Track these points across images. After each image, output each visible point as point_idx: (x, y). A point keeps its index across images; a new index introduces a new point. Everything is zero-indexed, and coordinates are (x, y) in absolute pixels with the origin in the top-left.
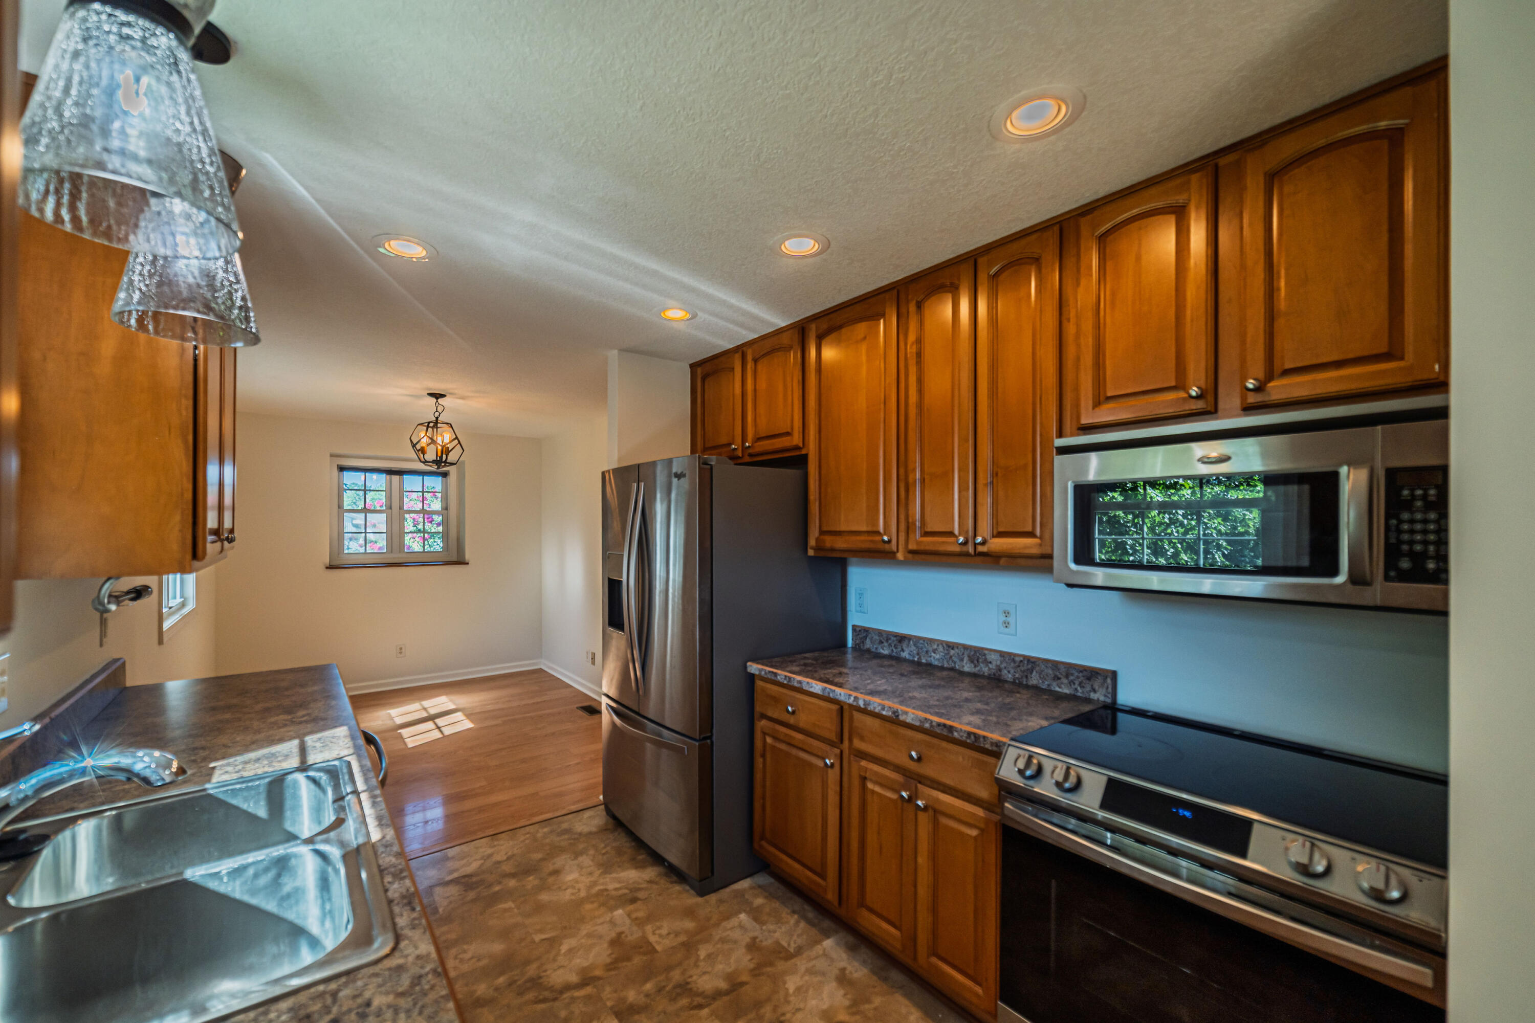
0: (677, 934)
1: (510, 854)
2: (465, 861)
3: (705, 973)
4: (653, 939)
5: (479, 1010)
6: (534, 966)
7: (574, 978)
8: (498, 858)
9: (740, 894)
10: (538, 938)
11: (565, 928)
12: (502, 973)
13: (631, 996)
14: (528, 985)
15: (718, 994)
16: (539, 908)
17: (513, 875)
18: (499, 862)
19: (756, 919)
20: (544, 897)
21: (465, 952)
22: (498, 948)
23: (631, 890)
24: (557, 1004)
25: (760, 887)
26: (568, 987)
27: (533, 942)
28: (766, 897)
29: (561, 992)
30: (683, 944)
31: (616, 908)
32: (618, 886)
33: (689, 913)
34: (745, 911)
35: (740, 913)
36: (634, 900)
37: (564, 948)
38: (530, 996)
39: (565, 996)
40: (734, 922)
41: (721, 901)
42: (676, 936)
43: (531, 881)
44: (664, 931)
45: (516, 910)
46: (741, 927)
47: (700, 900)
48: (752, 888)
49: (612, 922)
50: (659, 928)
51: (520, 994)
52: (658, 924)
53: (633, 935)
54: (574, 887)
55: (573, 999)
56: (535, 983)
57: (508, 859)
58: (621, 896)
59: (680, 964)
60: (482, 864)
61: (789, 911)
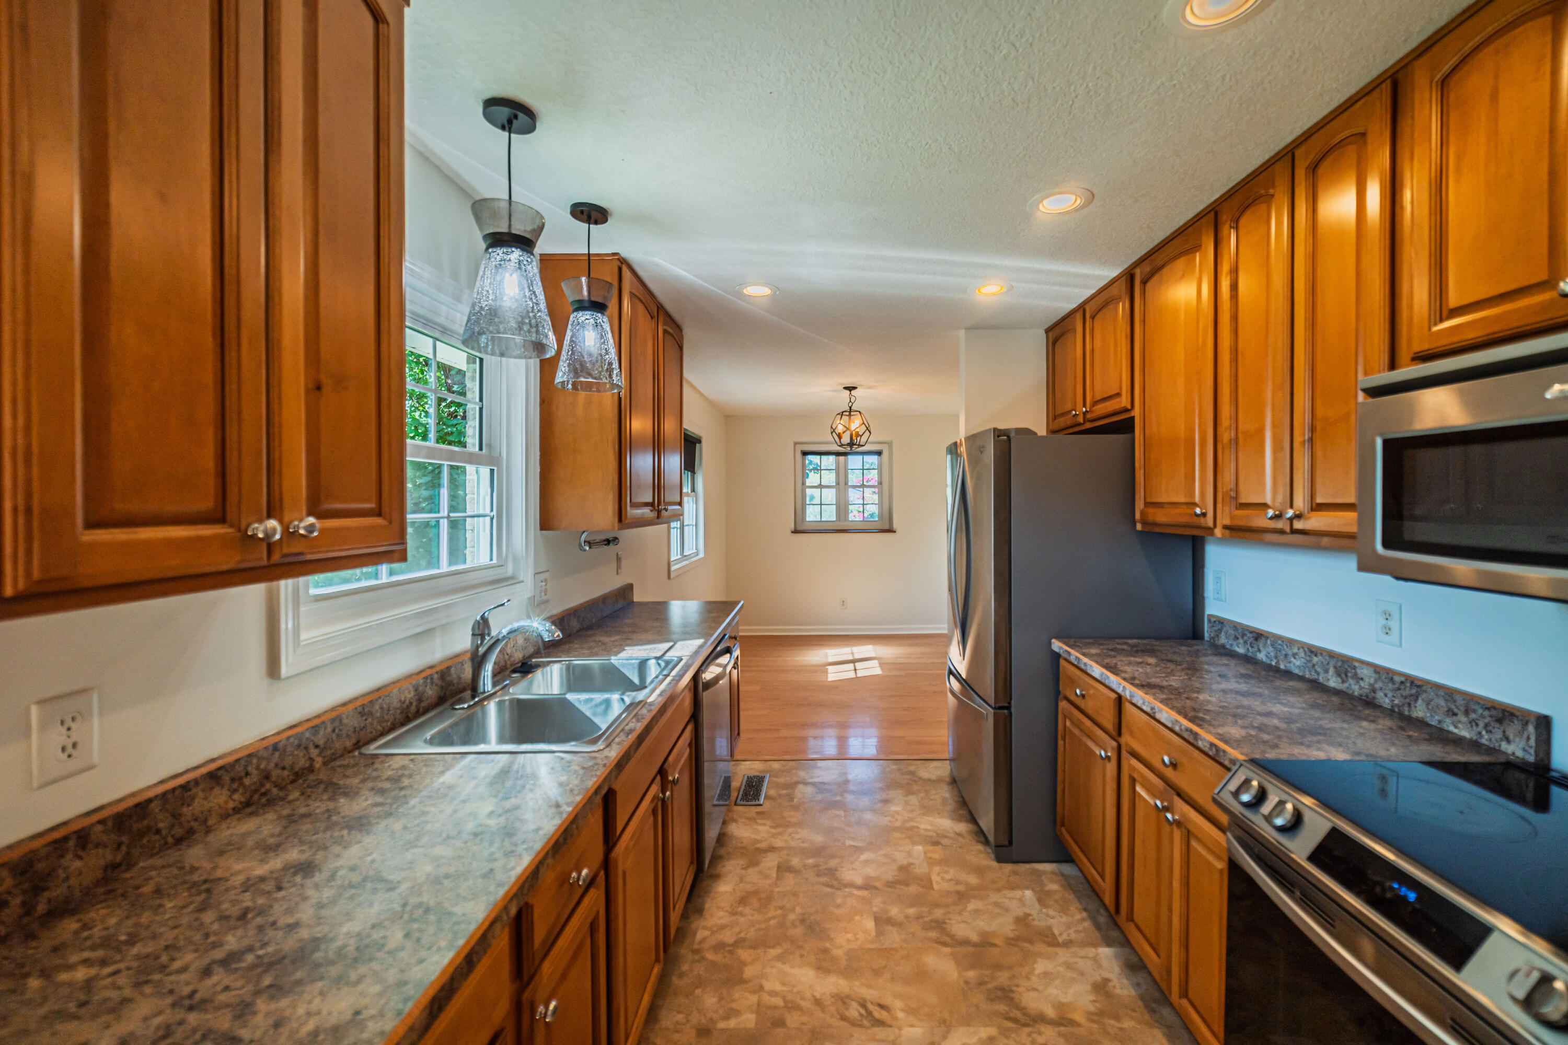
0: (958, 883)
1: (859, 777)
2: (826, 772)
3: (964, 922)
4: (935, 878)
5: (788, 874)
6: (837, 861)
7: (859, 881)
8: (850, 777)
9: (1039, 874)
10: (849, 843)
11: (871, 843)
12: (813, 856)
13: (894, 911)
14: (827, 872)
15: (966, 942)
16: (860, 823)
17: (855, 793)
18: (848, 781)
19: (1040, 901)
21: (798, 833)
22: (819, 839)
23: (938, 835)
24: (838, 892)
25: (1063, 875)
26: (852, 885)
27: (844, 844)
28: (1063, 886)
29: (846, 886)
30: (958, 892)
31: (917, 843)
32: (930, 828)
33: (979, 871)
34: (1033, 890)
35: (1027, 888)
36: (936, 843)
37: (863, 857)
38: (824, 879)
39: (847, 890)
40: (1017, 893)
41: (1015, 873)
42: (957, 884)
44: (948, 877)
45: (843, 819)
46: (1021, 900)
47: (995, 864)
48: (1053, 873)
49: (909, 854)
50: (946, 872)
51: (818, 875)
52: (946, 869)
53: (921, 868)
54: (893, 817)
55: (851, 895)
56: (831, 872)
58: (927, 836)
59: (947, 906)
60: (836, 778)
61: (1080, 907)
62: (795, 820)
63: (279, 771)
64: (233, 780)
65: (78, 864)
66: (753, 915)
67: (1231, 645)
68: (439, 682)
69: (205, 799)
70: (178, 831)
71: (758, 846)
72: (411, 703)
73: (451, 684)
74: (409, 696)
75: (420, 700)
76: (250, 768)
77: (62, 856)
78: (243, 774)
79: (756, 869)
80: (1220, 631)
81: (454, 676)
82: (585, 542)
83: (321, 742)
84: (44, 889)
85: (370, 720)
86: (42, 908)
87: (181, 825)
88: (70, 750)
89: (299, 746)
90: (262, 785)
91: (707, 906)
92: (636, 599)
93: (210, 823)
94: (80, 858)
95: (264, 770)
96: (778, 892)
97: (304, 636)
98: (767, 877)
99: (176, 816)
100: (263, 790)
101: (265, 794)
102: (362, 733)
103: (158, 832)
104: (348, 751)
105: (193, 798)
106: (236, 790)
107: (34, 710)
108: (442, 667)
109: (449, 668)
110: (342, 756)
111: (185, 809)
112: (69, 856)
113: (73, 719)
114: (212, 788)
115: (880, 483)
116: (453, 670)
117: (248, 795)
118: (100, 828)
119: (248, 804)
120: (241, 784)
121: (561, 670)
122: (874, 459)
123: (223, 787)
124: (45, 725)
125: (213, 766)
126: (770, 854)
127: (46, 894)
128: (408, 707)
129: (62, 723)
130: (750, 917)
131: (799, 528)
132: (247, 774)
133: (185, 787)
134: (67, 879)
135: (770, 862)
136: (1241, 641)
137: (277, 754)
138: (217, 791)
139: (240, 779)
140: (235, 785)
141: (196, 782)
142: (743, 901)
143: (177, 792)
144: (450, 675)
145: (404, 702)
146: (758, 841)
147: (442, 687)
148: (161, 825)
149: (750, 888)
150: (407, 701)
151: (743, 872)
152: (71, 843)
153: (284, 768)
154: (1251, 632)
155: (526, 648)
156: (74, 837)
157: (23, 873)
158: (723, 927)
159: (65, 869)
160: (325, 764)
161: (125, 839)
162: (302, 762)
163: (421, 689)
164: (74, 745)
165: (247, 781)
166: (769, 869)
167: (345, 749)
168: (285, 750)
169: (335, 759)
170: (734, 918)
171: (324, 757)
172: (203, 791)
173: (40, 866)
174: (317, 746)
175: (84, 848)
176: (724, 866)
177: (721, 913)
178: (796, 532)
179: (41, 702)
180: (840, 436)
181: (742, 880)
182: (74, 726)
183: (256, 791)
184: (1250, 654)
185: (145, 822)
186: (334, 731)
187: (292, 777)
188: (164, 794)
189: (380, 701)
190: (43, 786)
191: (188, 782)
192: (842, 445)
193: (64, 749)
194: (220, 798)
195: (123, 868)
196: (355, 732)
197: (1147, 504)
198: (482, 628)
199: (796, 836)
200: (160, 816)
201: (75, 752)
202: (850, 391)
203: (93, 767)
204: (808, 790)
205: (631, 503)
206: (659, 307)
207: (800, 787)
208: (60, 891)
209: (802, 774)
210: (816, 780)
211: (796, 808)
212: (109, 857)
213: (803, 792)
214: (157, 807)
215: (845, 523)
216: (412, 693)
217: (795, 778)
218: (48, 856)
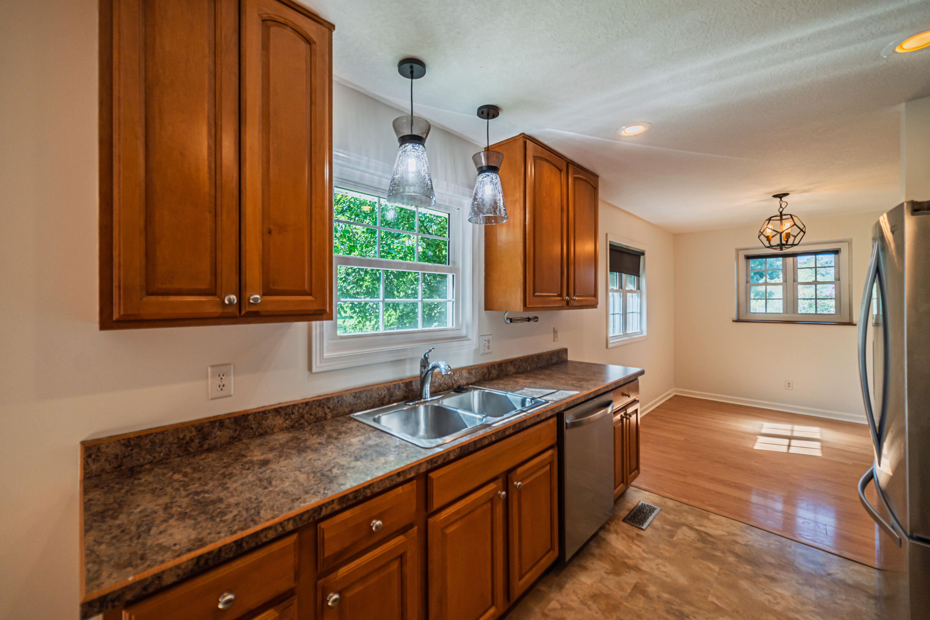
1: (750, 543)
2: (715, 526)
5: (641, 596)
6: (692, 609)
8: (739, 539)
10: (712, 599)
11: (737, 612)
12: (670, 593)
14: (678, 613)
16: (733, 586)
17: (737, 556)
18: (737, 542)
20: (744, 584)
21: (664, 566)
22: (683, 581)
27: (706, 598)
43: (748, 569)
45: (716, 574)
51: (668, 612)
54: (775, 598)
57: (746, 545)
60: (724, 535)
62: (667, 554)
63: (309, 415)
64: (286, 414)
65: (219, 433)
66: (597, 613)
68: (404, 389)
69: (273, 420)
70: (261, 431)
71: (626, 560)
72: (385, 397)
73: (412, 390)
74: (383, 393)
75: (391, 396)
76: (294, 411)
77: (214, 428)
78: (291, 412)
79: (617, 578)
81: (415, 387)
82: (507, 319)
83: (331, 406)
84: (207, 439)
85: (359, 401)
86: (206, 446)
87: (262, 428)
88: (221, 387)
89: (319, 406)
90: (300, 420)
91: (567, 586)
92: (570, 358)
93: (275, 431)
94: (221, 431)
95: (300, 414)
96: (626, 607)
97: (326, 355)
98: (622, 589)
99: (260, 424)
100: (300, 422)
101: (301, 424)
102: (354, 406)
103: (252, 429)
104: (345, 414)
105: (268, 418)
106: (287, 419)
107: (209, 369)
108: (407, 381)
109: (411, 382)
110: (342, 415)
111: (264, 422)
112: (216, 429)
113: (223, 375)
114: (276, 416)
115: (838, 279)
116: (414, 383)
117: (293, 423)
118: (228, 421)
119: (293, 427)
120: (290, 417)
121: (479, 394)
122: (830, 258)
123: (281, 417)
124: (213, 375)
125: (278, 406)
126: (633, 572)
127: (208, 441)
128: (383, 398)
129: (219, 376)
130: (594, 614)
131: (741, 318)
132: (293, 413)
133: (264, 412)
134: (215, 438)
135: (631, 578)
137: (308, 407)
138: (278, 417)
139: (289, 414)
140: (287, 417)
141: (269, 411)
142: (595, 597)
143: (260, 414)
144: (411, 385)
145: (381, 395)
146: (628, 557)
147: (406, 392)
148: (253, 426)
149: (605, 590)
150: (383, 395)
151: (605, 575)
152: (217, 424)
153: (311, 415)
155: (469, 378)
156: (218, 422)
157: (199, 431)
158: (571, 609)
159: (215, 433)
160: (333, 417)
161: (238, 428)
162: (321, 414)
163: (391, 390)
164: (224, 386)
165: (293, 416)
166: (627, 583)
167: (344, 412)
168: (312, 406)
169: (339, 416)
170: (583, 607)
171: (332, 414)
172: (272, 416)
173: (206, 430)
174: (329, 408)
175: (222, 427)
176: (592, 563)
177: (574, 598)
178: (738, 321)
179: (212, 366)
180: (768, 238)
181: (601, 580)
182: (223, 378)
183: (297, 422)
185: (247, 423)
186: (338, 402)
187: (315, 420)
188: (255, 413)
189: (366, 392)
190: (212, 399)
191: (266, 411)
192: (771, 247)
193: (219, 386)
194: (279, 421)
195: (237, 439)
196: (350, 405)
198: (425, 362)
199: (663, 569)
200: (253, 422)
201: (224, 389)
202: (781, 198)
203: (230, 396)
204: (692, 535)
205: (536, 294)
206: (569, 163)
207: (685, 529)
208: (213, 442)
209: (691, 519)
210: (702, 529)
211: (673, 545)
212: (232, 434)
213: (684, 534)
214: (251, 418)
215: (795, 315)
216: (386, 392)
217: (683, 520)
218: (208, 427)
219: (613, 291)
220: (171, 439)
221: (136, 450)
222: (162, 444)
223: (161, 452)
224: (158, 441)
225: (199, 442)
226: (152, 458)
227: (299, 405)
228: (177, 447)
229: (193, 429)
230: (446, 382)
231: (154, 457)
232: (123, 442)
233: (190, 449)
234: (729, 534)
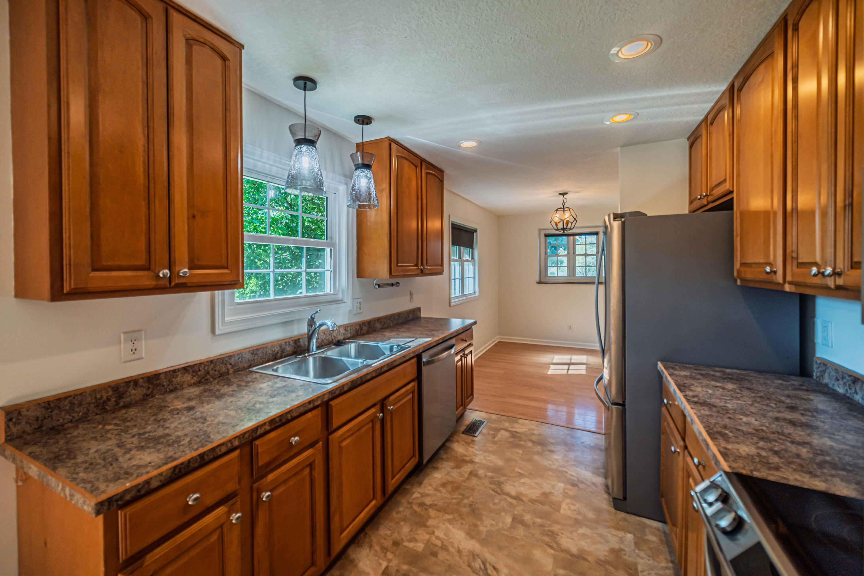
0: (579, 513)
1: (542, 433)
2: (522, 427)
3: (572, 538)
4: (564, 506)
5: (474, 478)
6: (505, 478)
7: (513, 493)
8: (535, 432)
9: (645, 526)
10: (517, 470)
12: (492, 472)
14: (496, 483)
15: (567, 551)
16: (529, 460)
17: (533, 442)
18: (533, 434)
19: (637, 544)
20: (536, 458)
21: (489, 457)
22: (500, 463)
23: (578, 481)
24: (499, 496)
25: (664, 533)
26: (508, 494)
27: (514, 470)
28: (661, 541)
29: (504, 494)
30: (576, 520)
31: (562, 482)
32: (574, 474)
33: (598, 511)
34: (634, 535)
35: (630, 533)
36: (574, 485)
37: (522, 481)
38: (493, 486)
39: (504, 496)
40: (621, 534)
41: (625, 520)
42: (577, 514)
43: (539, 448)
44: (573, 508)
45: (520, 455)
46: (622, 540)
47: (613, 510)
48: (657, 529)
49: (553, 486)
50: (573, 504)
51: (491, 483)
52: (574, 502)
53: (557, 496)
54: (553, 462)
55: (505, 499)
56: (499, 484)
57: (539, 435)
58: (570, 479)
59: (563, 525)
60: (526, 431)
61: (669, 558)
62: (490, 449)
63: (213, 372)
64: (193, 372)
65: (134, 392)
66: (445, 494)
67: (833, 385)
68: (294, 345)
69: (182, 377)
70: (171, 387)
71: (465, 458)
72: (278, 353)
73: (300, 346)
74: (277, 349)
75: (283, 352)
76: (201, 368)
77: (128, 388)
78: (198, 370)
79: (458, 470)
80: (824, 371)
81: (302, 343)
82: (376, 284)
83: (233, 363)
84: (123, 398)
85: (256, 357)
86: (121, 404)
87: (172, 385)
88: (134, 351)
89: (223, 363)
90: (206, 376)
91: (425, 482)
92: (422, 315)
93: (184, 386)
94: (135, 390)
95: (206, 370)
96: (464, 486)
97: (227, 319)
98: (462, 476)
99: (170, 381)
100: (206, 378)
101: (207, 380)
102: (252, 362)
103: (163, 386)
104: (244, 369)
105: (177, 376)
106: (194, 376)
107: (122, 335)
108: (295, 338)
109: (299, 339)
110: (242, 370)
111: (174, 379)
112: (131, 388)
113: (135, 340)
114: (185, 374)
115: (598, 253)
116: (301, 340)
117: (200, 379)
118: (142, 380)
119: (200, 382)
120: (197, 374)
121: (355, 346)
122: (593, 238)
123: (189, 373)
124: (126, 341)
125: (186, 365)
126: (469, 464)
127: (123, 400)
128: (276, 354)
129: (131, 341)
130: (444, 495)
131: (543, 280)
132: (200, 370)
133: (174, 371)
134: (130, 396)
135: (467, 469)
136: (841, 382)
137: (212, 365)
138: (187, 375)
139: (197, 372)
140: (194, 374)
141: (178, 370)
142: (444, 485)
143: (171, 373)
144: (299, 342)
145: (274, 351)
146: (466, 456)
147: (295, 347)
148: (165, 384)
149: (450, 479)
150: (276, 351)
151: (451, 470)
152: (132, 384)
153: (215, 371)
154: (850, 376)
155: (345, 334)
156: (133, 382)
157: (115, 391)
158: (428, 495)
159: (130, 392)
160: (234, 372)
161: (151, 386)
162: (224, 370)
163: (283, 347)
164: (136, 350)
165: (199, 373)
166: (465, 472)
167: (244, 367)
168: (216, 364)
169: (239, 371)
170: (436, 492)
171: (234, 369)
172: (181, 374)
173: (121, 389)
174: (231, 364)
175: (136, 386)
176: (442, 464)
177: (430, 488)
178: (541, 283)
179: (124, 333)
180: (556, 224)
181: (448, 474)
182: (136, 343)
183: (203, 378)
184: (848, 395)
185: (159, 381)
186: (239, 359)
187: (219, 375)
188: (166, 372)
189: (262, 349)
190: (126, 362)
191: (175, 370)
192: (558, 229)
193: (132, 350)
194: (188, 378)
195: (150, 396)
196: (249, 361)
197: (743, 264)
198: (311, 322)
199: (488, 458)
200: (164, 380)
201: (136, 352)
202: (563, 195)
203: (142, 358)
204: (506, 434)
205: (399, 265)
206: (423, 161)
207: (503, 432)
208: (128, 399)
209: (507, 425)
210: (513, 430)
211: (495, 443)
212: (145, 391)
213: (503, 435)
214: (163, 377)
215: (573, 278)
216: (279, 348)
217: (502, 426)
218: (124, 386)
219: (455, 261)
220: (89, 399)
221: (56, 412)
222: (80, 405)
223: (80, 412)
224: (76, 402)
225: (115, 401)
226: (71, 418)
227: (205, 363)
228: (95, 407)
229: (110, 389)
230: (327, 338)
231: (73, 417)
232: (43, 405)
233: (107, 407)
234: (529, 430)
